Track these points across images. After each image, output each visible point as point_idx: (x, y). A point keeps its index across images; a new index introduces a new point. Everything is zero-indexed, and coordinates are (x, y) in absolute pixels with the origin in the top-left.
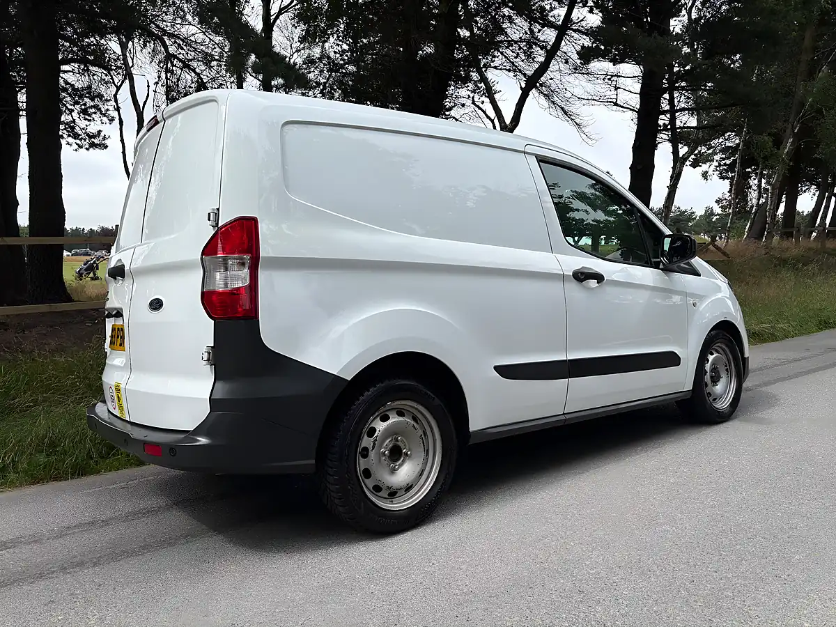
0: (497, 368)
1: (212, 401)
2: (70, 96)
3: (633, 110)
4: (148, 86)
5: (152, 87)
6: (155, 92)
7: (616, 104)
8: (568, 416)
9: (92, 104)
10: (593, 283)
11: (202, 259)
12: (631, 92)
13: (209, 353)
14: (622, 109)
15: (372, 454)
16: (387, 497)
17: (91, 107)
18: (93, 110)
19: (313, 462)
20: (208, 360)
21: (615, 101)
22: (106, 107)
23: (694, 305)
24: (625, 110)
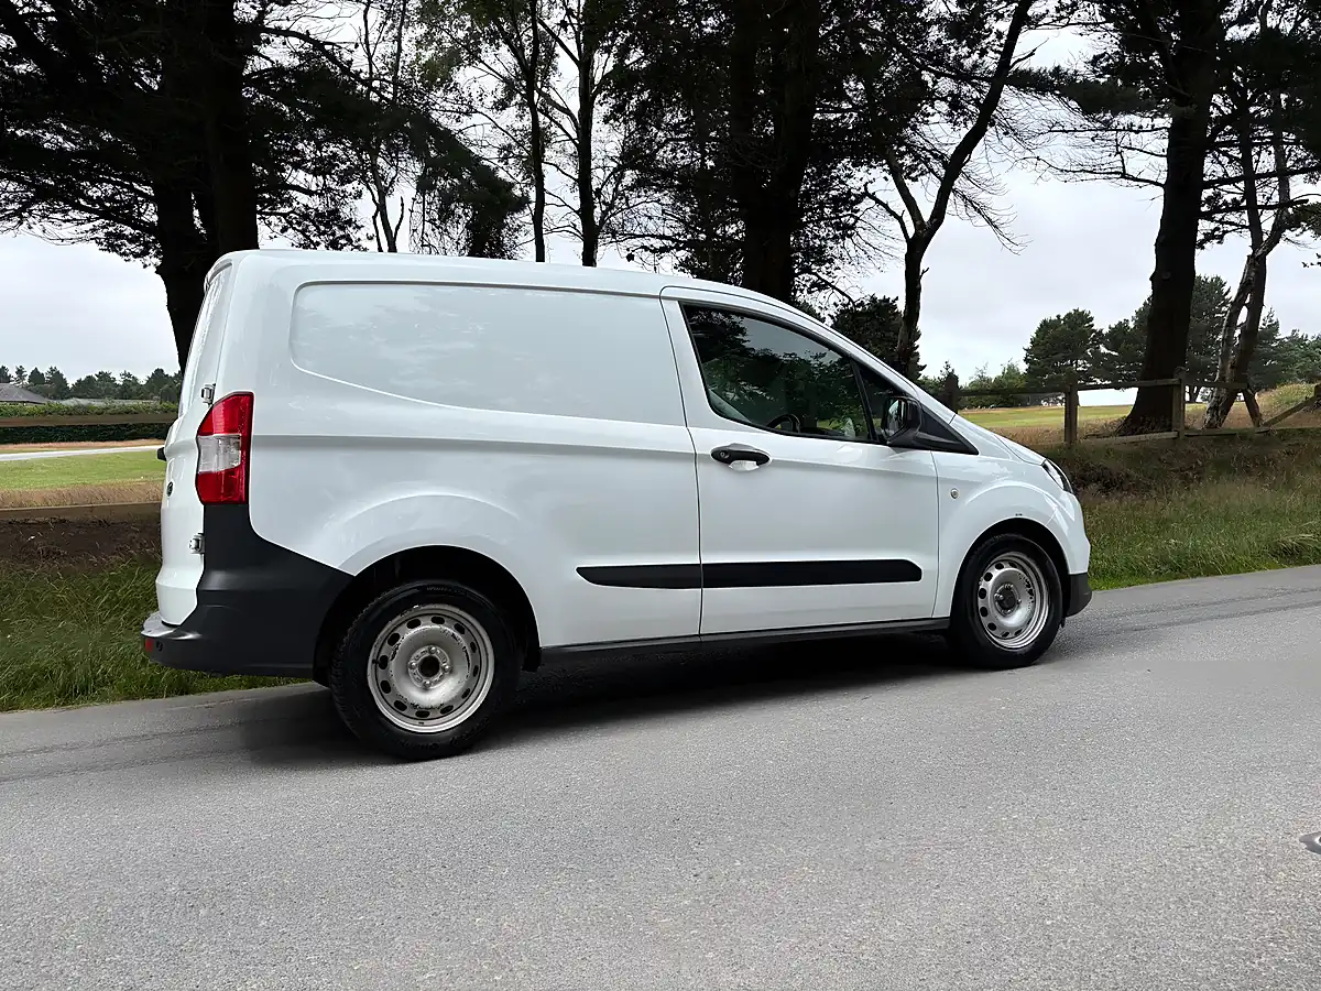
0: (579, 570)
1: (201, 592)
2: (314, 225)
3: (1157, 184)
4: (402, 205)
5: (408, 205)
6: (412, 211)
7: (1124, 175)
8: (704, 639)
9: (342, 233)
10: (751, 465)
11: (197, 439)
12: (1152, 154)
13: (198, 541)
14: (1136, 183)
15: (392, 664)
16: (415, 716)
17: (342, 237)
18: (343, 242)
19: (311, 666)
20: (197, 547)
21: (1121, 170)
22: (358, 236)
23: (954, 495)
24: (1141, 184)
